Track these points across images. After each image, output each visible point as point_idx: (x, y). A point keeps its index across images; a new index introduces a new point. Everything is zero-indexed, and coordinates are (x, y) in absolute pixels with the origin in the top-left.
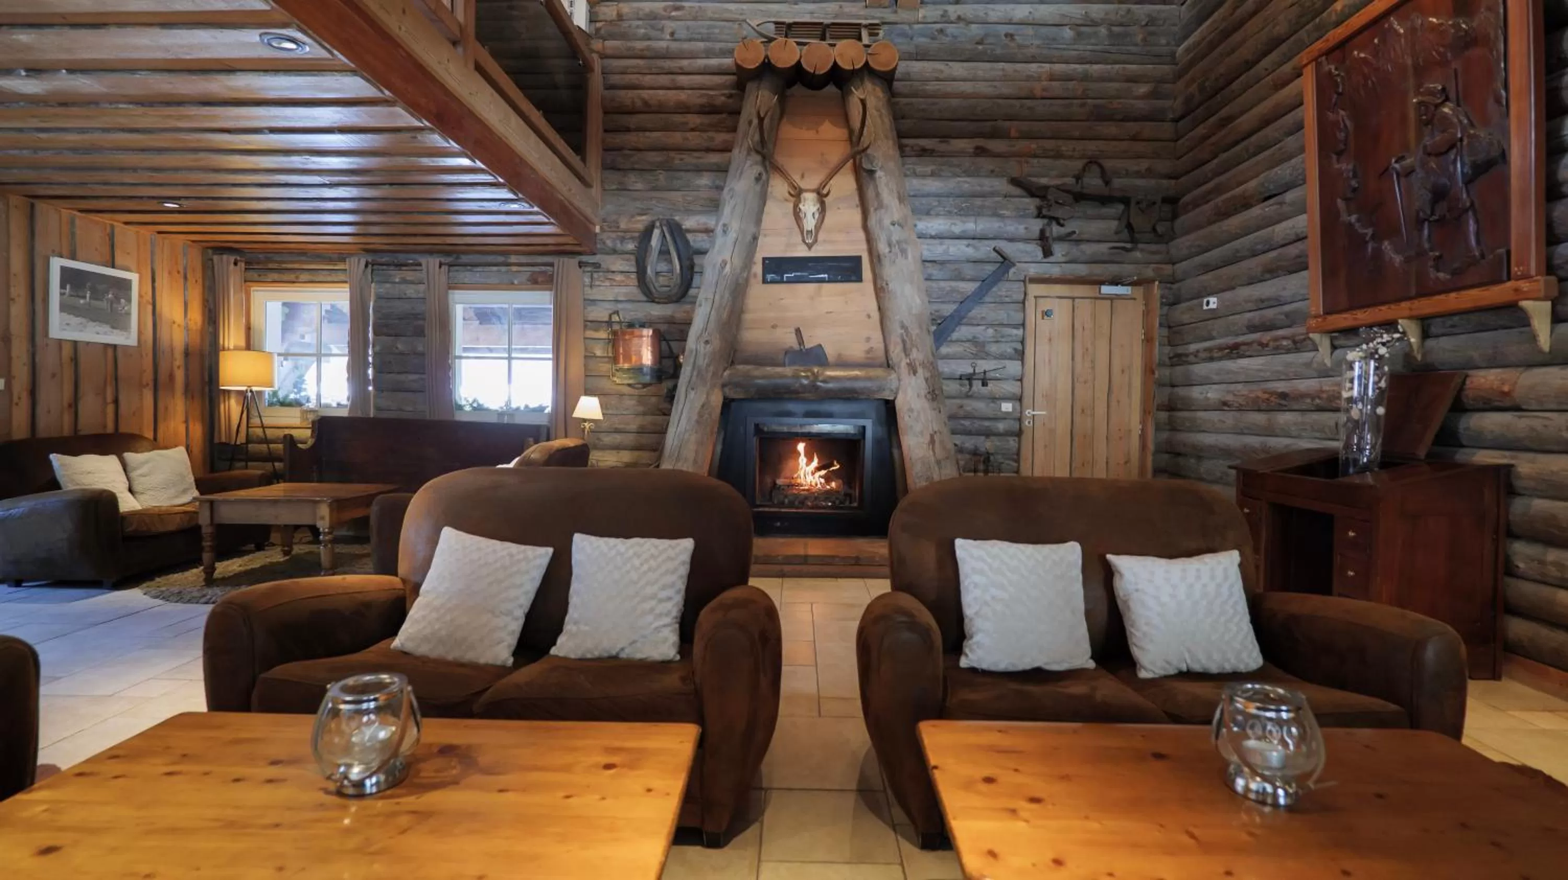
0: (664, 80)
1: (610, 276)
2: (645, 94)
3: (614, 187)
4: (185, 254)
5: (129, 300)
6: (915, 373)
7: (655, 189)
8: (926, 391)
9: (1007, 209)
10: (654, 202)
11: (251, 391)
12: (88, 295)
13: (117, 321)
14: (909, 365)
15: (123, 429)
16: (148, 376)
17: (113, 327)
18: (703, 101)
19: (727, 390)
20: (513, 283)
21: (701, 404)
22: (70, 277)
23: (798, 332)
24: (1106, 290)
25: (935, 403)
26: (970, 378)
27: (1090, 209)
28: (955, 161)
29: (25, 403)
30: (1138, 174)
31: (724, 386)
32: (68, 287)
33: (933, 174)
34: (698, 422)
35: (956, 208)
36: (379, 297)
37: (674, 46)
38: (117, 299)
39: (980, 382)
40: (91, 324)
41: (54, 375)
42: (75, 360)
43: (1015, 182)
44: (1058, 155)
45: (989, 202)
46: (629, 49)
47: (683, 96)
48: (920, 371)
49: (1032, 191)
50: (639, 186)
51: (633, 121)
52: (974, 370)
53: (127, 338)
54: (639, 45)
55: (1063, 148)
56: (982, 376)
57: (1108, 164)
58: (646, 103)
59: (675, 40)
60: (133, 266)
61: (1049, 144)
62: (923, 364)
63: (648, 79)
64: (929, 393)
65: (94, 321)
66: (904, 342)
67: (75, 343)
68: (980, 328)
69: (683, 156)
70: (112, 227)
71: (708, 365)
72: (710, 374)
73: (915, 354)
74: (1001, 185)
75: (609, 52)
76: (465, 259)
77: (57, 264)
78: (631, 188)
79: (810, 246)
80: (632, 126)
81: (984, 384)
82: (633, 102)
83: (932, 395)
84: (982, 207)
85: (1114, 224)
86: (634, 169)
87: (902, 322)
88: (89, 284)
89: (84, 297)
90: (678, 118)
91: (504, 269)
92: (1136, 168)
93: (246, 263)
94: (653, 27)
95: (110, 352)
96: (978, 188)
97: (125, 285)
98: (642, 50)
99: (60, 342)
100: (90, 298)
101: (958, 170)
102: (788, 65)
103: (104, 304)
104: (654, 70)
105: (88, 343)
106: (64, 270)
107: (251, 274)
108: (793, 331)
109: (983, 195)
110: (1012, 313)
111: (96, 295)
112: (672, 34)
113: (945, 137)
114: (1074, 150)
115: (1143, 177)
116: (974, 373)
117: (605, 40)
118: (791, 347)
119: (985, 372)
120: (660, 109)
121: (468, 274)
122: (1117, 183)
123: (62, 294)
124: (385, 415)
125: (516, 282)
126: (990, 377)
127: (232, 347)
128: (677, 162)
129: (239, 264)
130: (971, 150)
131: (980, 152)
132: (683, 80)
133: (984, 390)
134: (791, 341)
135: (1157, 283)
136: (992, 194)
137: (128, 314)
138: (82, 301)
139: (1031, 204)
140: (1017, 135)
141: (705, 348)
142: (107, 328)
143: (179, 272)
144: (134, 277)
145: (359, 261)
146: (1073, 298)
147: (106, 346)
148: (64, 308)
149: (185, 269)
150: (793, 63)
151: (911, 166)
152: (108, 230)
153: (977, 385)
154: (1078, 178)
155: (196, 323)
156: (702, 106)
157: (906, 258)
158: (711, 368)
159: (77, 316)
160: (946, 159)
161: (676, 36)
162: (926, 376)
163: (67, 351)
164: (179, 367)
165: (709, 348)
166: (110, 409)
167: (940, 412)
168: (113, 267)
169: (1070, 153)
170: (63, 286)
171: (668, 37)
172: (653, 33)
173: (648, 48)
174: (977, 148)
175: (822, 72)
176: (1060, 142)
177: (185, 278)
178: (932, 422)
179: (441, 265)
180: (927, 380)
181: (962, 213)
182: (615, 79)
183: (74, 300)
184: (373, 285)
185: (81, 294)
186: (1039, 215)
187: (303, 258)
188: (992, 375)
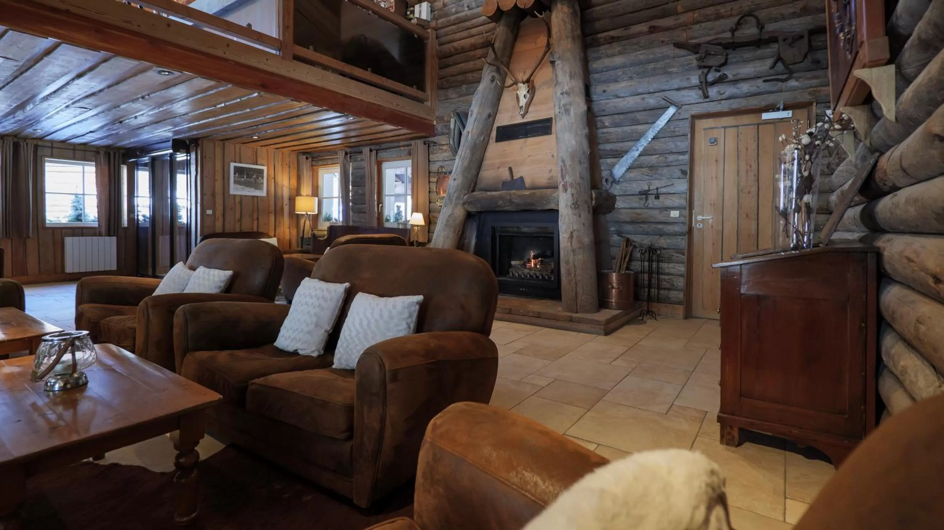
0: (465, 34)
1: (441, 147)
2: (455, 44)
3: (443, 98)
4: (289, 157)
5: (263, 178)
6: (566, 190)
7: (461, 96)
8: (571, 203)
9: (674, 67)
10: (461, 103)
11: (307, 214)
12: (245, 177)
13: (258, 186)
14: (563, 185)
15: (260, 230)
16: (272, 208)
17: (256, 189)
18: (482, 40)
19: (465, 206)
20: (401, 156)
21: (448, 214)
22: (239, 171)
23: (510, 169)
24: (766, 116)
25: (577, 211)
26: (645, 194)
27: (747, 54)
28: (634, 40)
29: (221, 219)
30: (795, 15)
31: (464, 204)
32: (237, 174)
33: (620, 53)
34: (446, 225)
35: (635, 74)
36: (354, 169)
37: (469, 13)
38: (258, 178)
39: (653, 197)
40: (247, 188)
41: (231, 209)
42: (241, 203)
43: (678, 45)
44: (719, 17)
45: (659, 65)
46: (448, 22)
47: (472, 40)
48: (569, 190)
49: (695, 49)
50: (454, 96)
51: (451, 60)
52: (649, 187)
53: (263, 193)
54: (452, 18)
55: (723, 10)
56: (655, 192)
57: (762, 14)
58: (455, 48)
59: (470, 9)
60: (265, 164)
61: (710, 11)
62: (572, 185)
63: (458, 36)
64: (573, 204)
65: (248, 187)
66: (562, 170)
67: (241, 196)
68: (654, 157)
69: (473, 75)
70: (257, 148)
71: (454, 193)
72: (455, 198)
73: (568, 179)
74: (669, 50)
75: (440, 26)
76: (383, 146)
77: (233, 165)
78: (450, 97)
79: (523, 116)
80: (451, 63)
81: (657, 197)
82: (450, 50)
83: (575, 206)
84: (654, 69)
85: (769, 62)
86: (451, 87)
87: (562, 158)
88: (245, 172)
89: (244, 178)
90: (472, 53)
91: (398, 149)
92: (792, 10)
93: (312, 158)
94: (458, 6)
95: (255, 199)
96: (651, 56)
97: (261, 172)
98: (454, 20)
99: (235, 196)
100: (246, 177)
101: (636, 47)
102: (510, 8)
103: (252, 180)
104: (460, 30)
105: (246, 196)
106: (236, 168)
107: (314, 163)
108: (507, 169)
109: (656, 61)
110: (679, 144)
111: (249, 176)
112: (468, 7)
113: (626, 26)
114: (732, 9)
115: (799, 16)
116: (649, 190)
117: (438, 20)
118: (506, 179)
119: (657, 189)
120: (463, 50)
121: (385, 153)
122: (770, 27)
123: (234, 177)
124: (356, 225)
125: (403, 155)
126: (661, 193)
127: (305, 195)
128: (471, 78)
129: (309, 159)
130: (648, 30)
131: (653, 30)
132: (474, 31)
133: (657, 203)
134: (506, 175)
135: (815, 104)
136: (664, 58)
137: (263, 183)
138: (243, 179)
139: (693, 59)
140: (682, 10)
141: (454, 183)
142: (253, 189)
143: (286, 165)
144: (265, 168)
145: (342, 152)
146: (737, 126)
147: (254, 196)
148: (236, 182)
149: (289, 163)
150: (512, 5)
151: (604, 51)
152: (255, 150)
153: (651, 198)
154: (733, 31)
155: (294, 186)
156: (483, 43)
157: (569, 115)
158: (456, 194)
159: (241, 185)
160: (628, 41)
161: (470, 7)
162: (573, 193)
163: (238, 200)
164: (286, 205)
165: (456, 182)
166: (256, 222)
167: (580, 216)
168: (257, 164)
169: (729, 13)
170: (235, 174)
171: (467, 9)
172: (460, 9)
173: (457, 18)
174: (651, 27)
175: (529, 6)
176: (719, 7)
177: (289, 167)
178: (573, 224)
179: (371, 150)
180: (572, 195)
181: (640, 76)
182: (443, 39)
183: (239, 179)
184: (351, 164)
185: (243, 176)
186: (700, 67)
187: (329, 154)
188: (664, 190)
